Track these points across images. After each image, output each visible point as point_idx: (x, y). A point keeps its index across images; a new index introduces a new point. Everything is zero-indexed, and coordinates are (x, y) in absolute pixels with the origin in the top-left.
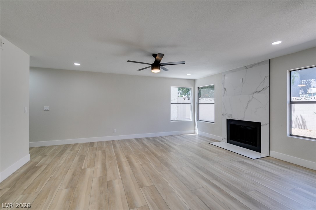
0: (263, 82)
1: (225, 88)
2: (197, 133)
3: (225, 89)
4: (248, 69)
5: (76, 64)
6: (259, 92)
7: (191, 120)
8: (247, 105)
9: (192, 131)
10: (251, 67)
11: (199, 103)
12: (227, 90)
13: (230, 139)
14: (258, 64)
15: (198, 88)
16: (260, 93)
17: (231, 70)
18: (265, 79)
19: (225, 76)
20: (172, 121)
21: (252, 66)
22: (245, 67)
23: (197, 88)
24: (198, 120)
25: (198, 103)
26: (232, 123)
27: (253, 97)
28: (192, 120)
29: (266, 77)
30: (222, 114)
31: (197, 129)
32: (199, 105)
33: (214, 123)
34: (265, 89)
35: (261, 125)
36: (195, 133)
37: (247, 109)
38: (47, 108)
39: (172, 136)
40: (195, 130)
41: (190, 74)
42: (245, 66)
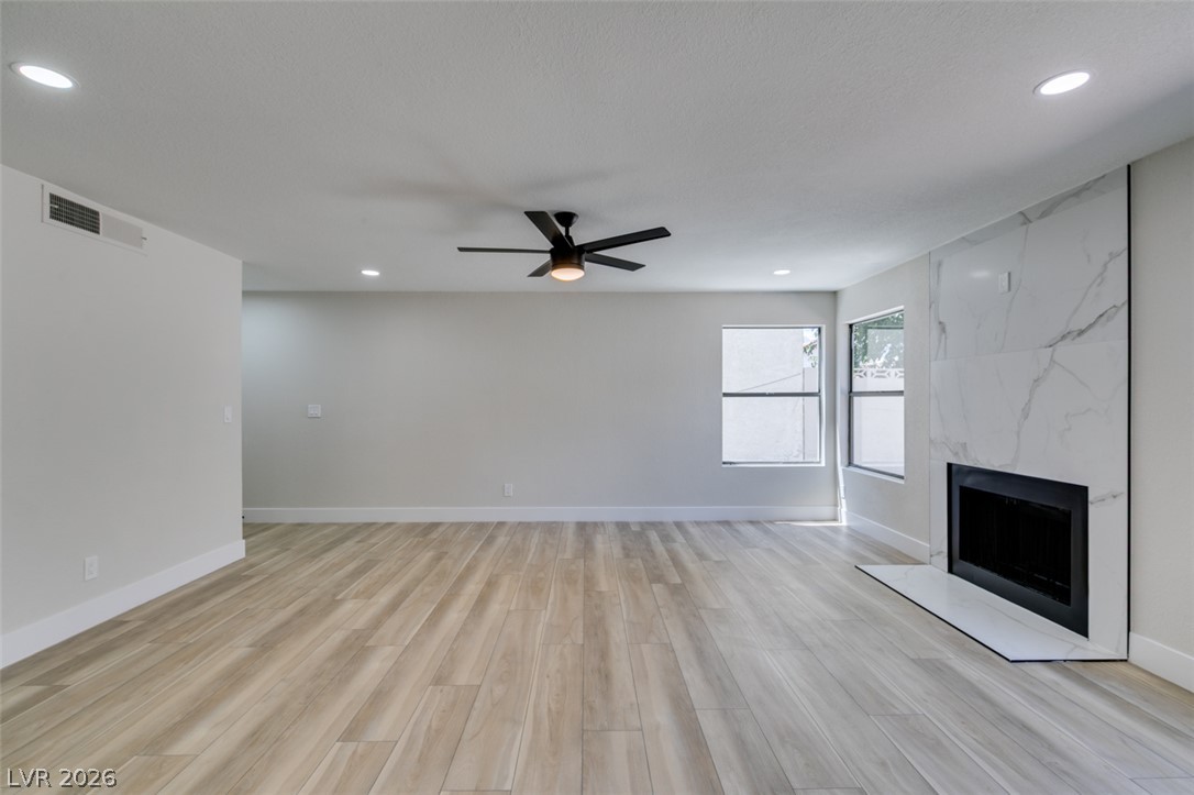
0: (1099, 285)
1: (940, 323)
2: (844, 522)
3: (942, 328)
4: (1031, 225)
5: (366, 272)
6: (1081, 333)
7: (819, 462)
8: (1029, 401)
9: (827, 511)
10: (1044, 215)
11: (854, 390)
12: (947, 328)
13: (963, 557)
14: (1077, 194)
15: (851, 326)
16: (1085, 336)
17: (963, 238)
18: (1105, 266)
19: (940, 264)
20: (731, 463)
21: (1047, 209)
22: (1021, 219)
23: (847, 329)
24: (850, 463)
25: (851, 391)
26: (969, 482)
27: (1052, 361)
28: (823, 464)
29: (1112, 256)
30: (931, 441)
31: (844, 501)
32: (856, 400)
33: (902, 478)
34: (1108, 320)
35: (1091, 497)
36: (835, 520)
37: (1026, 417)
38: (315, 410)
39: (727, 523)
40: (836, 505)
41: (788, 272)
42: (1021, 213)
